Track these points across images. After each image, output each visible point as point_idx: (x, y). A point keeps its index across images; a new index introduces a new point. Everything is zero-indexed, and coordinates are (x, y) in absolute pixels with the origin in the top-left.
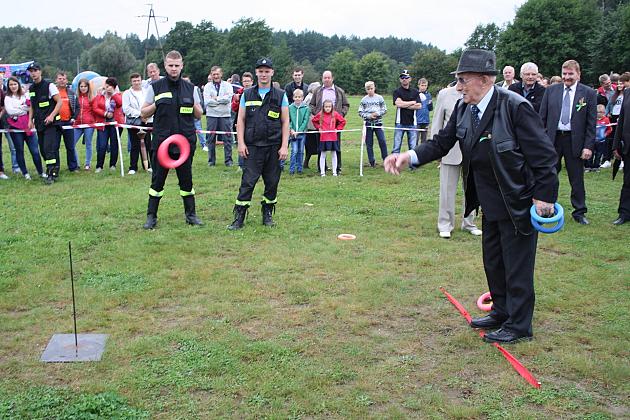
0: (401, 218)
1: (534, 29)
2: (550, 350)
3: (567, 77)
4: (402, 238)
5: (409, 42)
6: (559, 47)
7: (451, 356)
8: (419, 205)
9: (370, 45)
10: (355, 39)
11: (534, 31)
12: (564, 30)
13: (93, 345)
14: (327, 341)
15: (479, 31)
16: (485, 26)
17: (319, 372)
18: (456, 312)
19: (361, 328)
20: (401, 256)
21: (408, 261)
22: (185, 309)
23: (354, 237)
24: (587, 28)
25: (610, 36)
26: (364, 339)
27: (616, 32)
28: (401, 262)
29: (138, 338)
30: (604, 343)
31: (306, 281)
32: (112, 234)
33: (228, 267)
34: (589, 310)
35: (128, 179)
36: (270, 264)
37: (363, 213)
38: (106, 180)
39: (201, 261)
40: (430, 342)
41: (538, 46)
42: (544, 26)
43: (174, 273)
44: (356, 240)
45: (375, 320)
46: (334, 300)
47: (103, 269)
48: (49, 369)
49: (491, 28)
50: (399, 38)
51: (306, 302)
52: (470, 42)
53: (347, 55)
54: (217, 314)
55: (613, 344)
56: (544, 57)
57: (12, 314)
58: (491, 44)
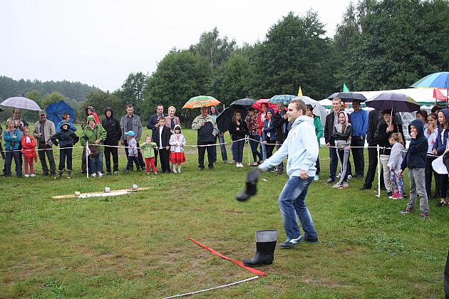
5: (78, 84)
6: (187, 89)
10: (38, 82)
11: (171, 79)
12: (190, 78)
15: (131, 77)
16: (135, 74)
24: (204, 76)
25: (219, 82)
27: (222, 79)
41: (174, 88)
42: (177, 75)
49: (139, 75)
50: (71, 82)
52: (125, 85)
56: (178, 96)
58: (140, 87)
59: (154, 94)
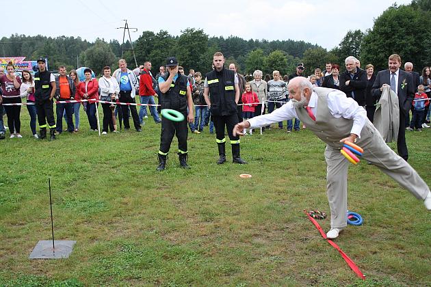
0: (285, 163)
1: (387, 33)
2: (375, 253)
3: (392, 65)
4: (283, 177)
5: (302, 43)
6: (404, 45)
7: (306, 257)
8: (299, 154)
9: (275, 45)
10: (265, 42)
11: (387, 35)
12: (408, 34)
13: (65, 248)
14: (223, 246)
15: (349, 35)
16: (353, 32)
17: (214, 267)
18: (313, 227)
19: (247, 237)
20: (281, 189)
21: (285, 192)
22: (129, 224)
23: (250, 176)
26: (248, 245)
28: (280, 193)
29: (95, 243)
30: (414, 248)
31: (213, 206)
32: (87, 174)
33: (162, 197)
34: (406, 225)
35: (103, 137)
36: (191, 194)
37: (259, 159)
38: (88, 138)
39: (145, 192)
40: (293, 247)
41: (390, 45)
42: (394, 31)
43: (125, 200)
44: (251, 178)
45: (257, 232)
46: (230, 219)
47: (78, 197)
48: (34, 263)
49: (358, 33)
51: (211, 219)
52: (343, 43)
53: (259, 53)
54: (150, 228)
55: (419, 249)
57: (14, 227)
58: (357, 45)
59: (369, 52)
